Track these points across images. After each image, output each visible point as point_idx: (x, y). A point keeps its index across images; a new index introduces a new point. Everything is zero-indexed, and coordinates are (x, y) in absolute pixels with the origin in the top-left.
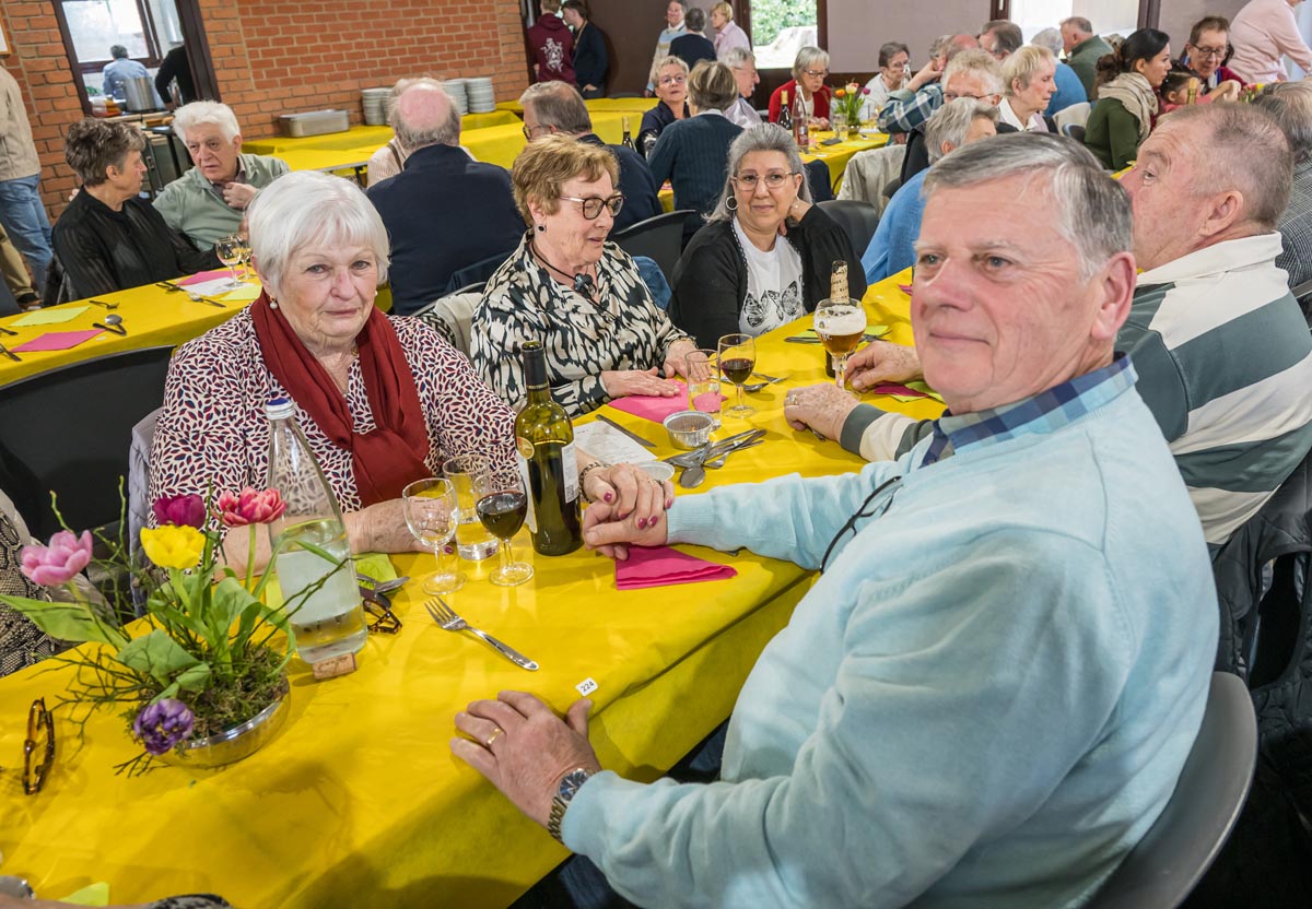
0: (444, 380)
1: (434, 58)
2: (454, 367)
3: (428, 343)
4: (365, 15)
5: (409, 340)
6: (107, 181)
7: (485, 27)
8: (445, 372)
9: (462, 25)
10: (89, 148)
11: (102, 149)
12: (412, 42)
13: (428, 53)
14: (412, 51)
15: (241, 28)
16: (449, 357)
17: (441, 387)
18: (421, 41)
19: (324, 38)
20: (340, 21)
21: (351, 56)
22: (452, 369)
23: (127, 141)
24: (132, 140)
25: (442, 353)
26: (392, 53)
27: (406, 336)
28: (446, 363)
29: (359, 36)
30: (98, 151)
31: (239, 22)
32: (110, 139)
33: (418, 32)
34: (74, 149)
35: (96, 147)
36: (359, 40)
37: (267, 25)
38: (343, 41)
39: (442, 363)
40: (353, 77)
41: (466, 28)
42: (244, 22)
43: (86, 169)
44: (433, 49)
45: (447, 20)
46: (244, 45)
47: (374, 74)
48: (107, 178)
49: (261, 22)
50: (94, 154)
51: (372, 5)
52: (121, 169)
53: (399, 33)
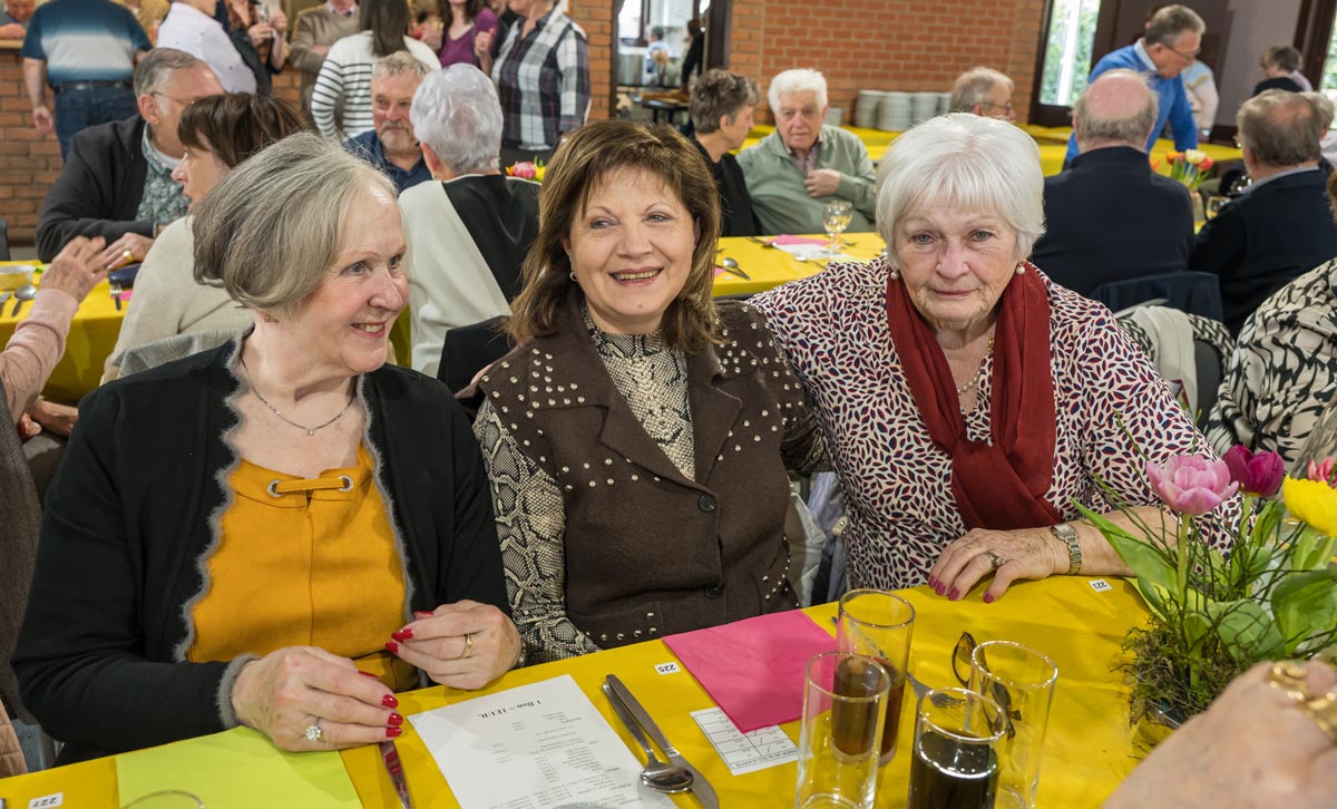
0: (1108, 410)
1: (937, 68)
2: (1126, 393)
3: (1097, 350)
4: (882, 16)
5: (1070, 341)
6: (717, 131)
7: (999, 42)
8: (1111, 399)
9: (974, 37)
10: (712, 96)
11: (724, 99)
12: (920, 48)
13: (933, 61)
14: (918, 58)
15: (764, 14)
16: (1123, 377)
17: (1101, 416)
18: (929, 49)
19: (837, 34)
20: (857, 20)
21: (857, 56)
22: (1122, 397)
23: (746, 95)
24: (751, 94)
25: (1114, 370)
26: (898, 57)
27: (1068, 333)
28: (1117, 385)
29: (870, 35)
30: (719, 101)
31: (763, 10)
32: (732, 90)
33: (929, 39)
34: (700, 94)
35: (719, 97)
36: (870, 40)
37: (788, 15)
38: (853, 39)
39: (1111, 385)
40: (854, 76)
41: (979, 41)
42: (769, 10)
43: (704, 117)
44: (940, 58)
45: (960, 30)
46: (762, 31)
47: (875, 76)
48: (719, 127)
49: (783, 11)
50: (715, 102)
51: (892, 7)
52: (732, 122)
53: (909, 38)
